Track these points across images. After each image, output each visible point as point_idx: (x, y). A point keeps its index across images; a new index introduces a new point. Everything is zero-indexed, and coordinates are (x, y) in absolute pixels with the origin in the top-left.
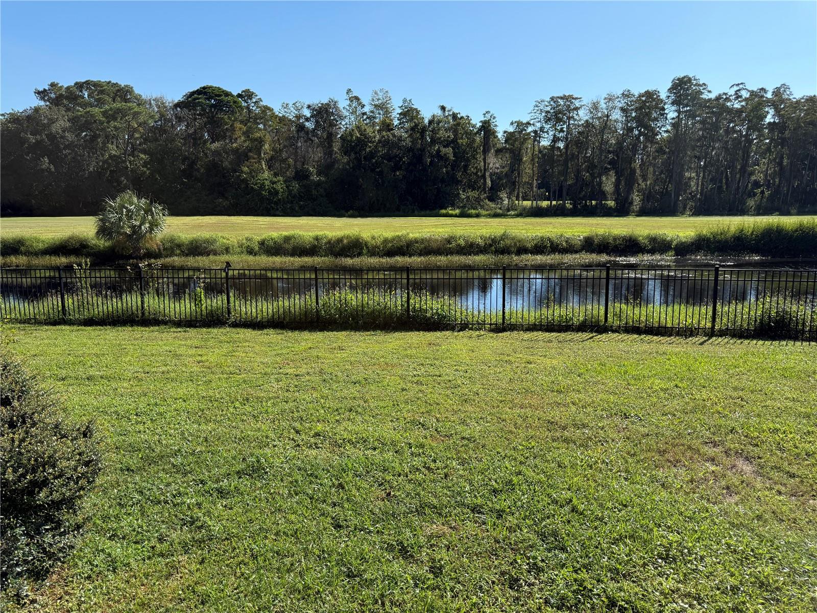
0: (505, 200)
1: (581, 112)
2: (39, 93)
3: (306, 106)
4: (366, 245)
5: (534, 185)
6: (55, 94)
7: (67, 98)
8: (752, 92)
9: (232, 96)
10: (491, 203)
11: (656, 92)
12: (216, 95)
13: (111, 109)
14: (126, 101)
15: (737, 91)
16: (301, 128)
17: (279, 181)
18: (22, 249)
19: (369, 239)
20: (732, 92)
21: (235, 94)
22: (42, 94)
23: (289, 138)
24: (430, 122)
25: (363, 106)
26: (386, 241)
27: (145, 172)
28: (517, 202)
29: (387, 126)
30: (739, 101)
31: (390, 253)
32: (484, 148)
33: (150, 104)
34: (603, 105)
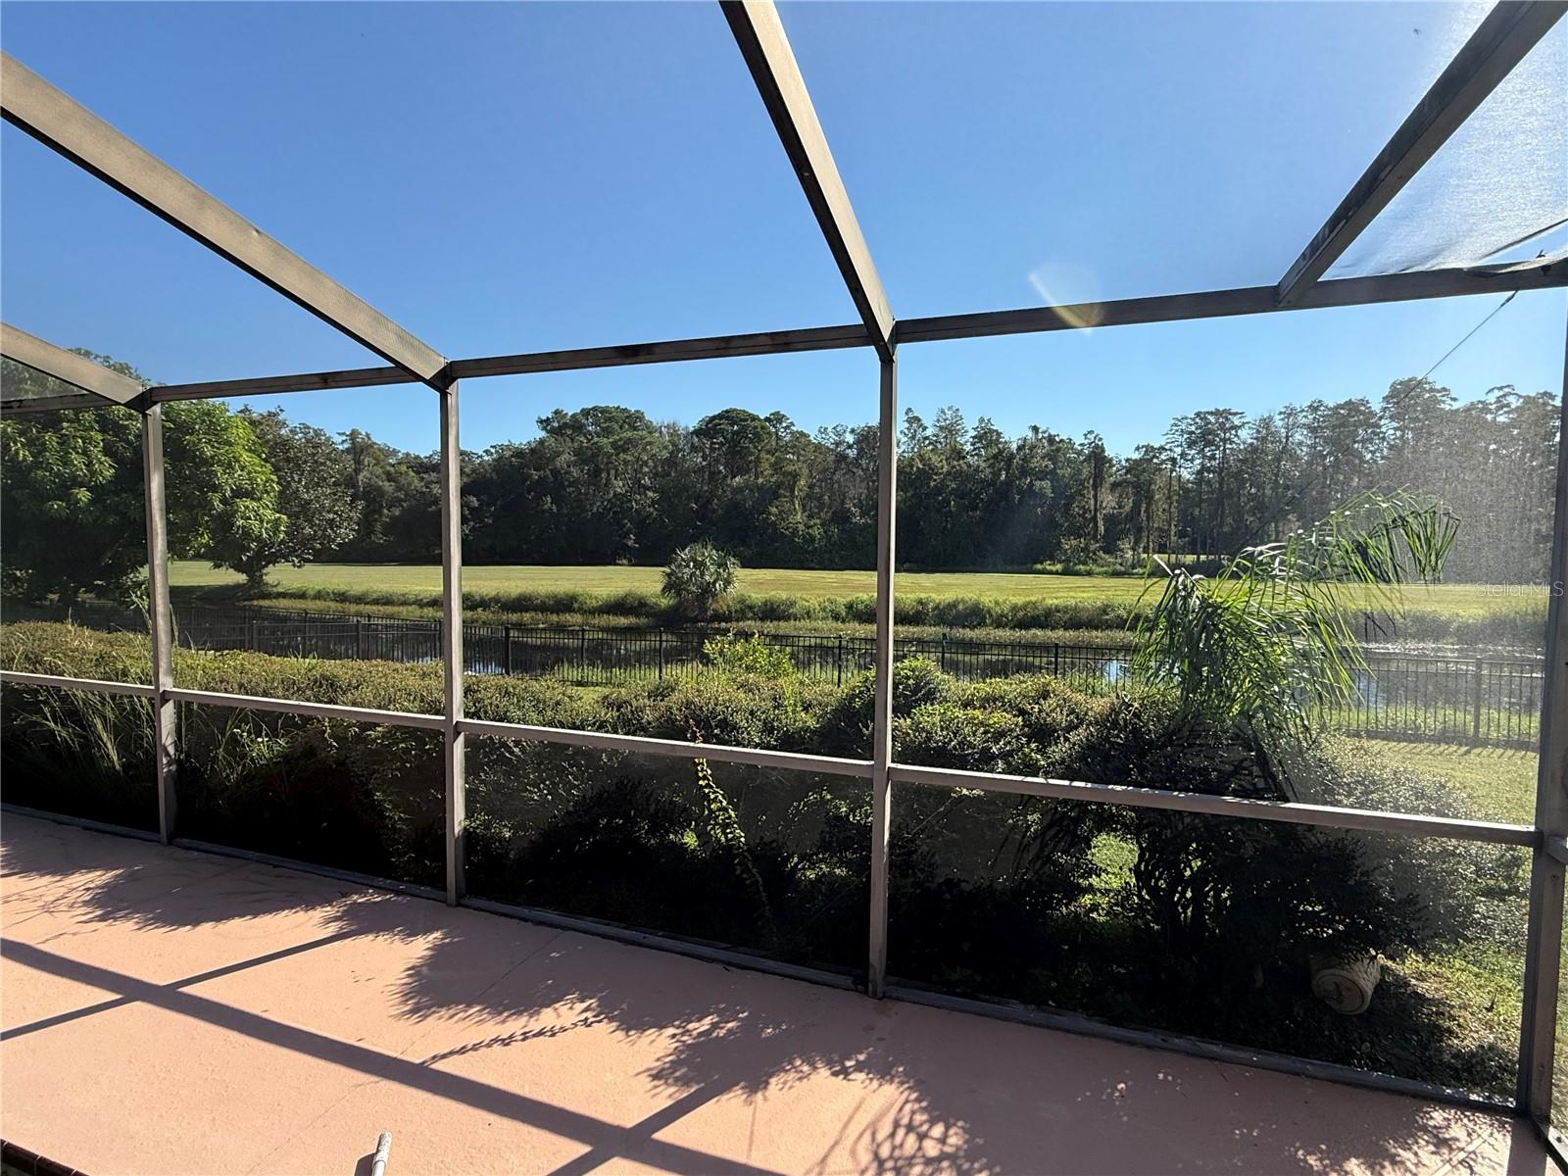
0: (1127, 553)
1: (1244, 434)
2: (541, 422)
3: (849, 430)
4: (989, 612)
5: (1173, 533)
6: (558, 422)
7: (572, 427)
8: (1528, 399)
9: (760, 420)
10: (1107, 557)
11: (1364, 402)
12: (741, 420)
13: (621, 439)
14: (635, 429)
15: (1501, 396)
16: (843, 457)
17: (815, 525)
18: (576, 605)
19: (992, 605)
20: (1492, 398)
21: (762, 417)
22: (544, 423)
23: (825, 470)
24: (1020, 448)
25: (925, 429)
26: (1015, 608)
27: (652, 514)
28: (1145, 555)
29: (958, 454)
30: (1505, 412)
31: (1024, 624)
32: (1094, 481)
33: (661, 432)
34: (1278, 422)
